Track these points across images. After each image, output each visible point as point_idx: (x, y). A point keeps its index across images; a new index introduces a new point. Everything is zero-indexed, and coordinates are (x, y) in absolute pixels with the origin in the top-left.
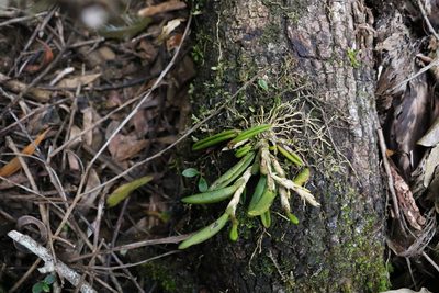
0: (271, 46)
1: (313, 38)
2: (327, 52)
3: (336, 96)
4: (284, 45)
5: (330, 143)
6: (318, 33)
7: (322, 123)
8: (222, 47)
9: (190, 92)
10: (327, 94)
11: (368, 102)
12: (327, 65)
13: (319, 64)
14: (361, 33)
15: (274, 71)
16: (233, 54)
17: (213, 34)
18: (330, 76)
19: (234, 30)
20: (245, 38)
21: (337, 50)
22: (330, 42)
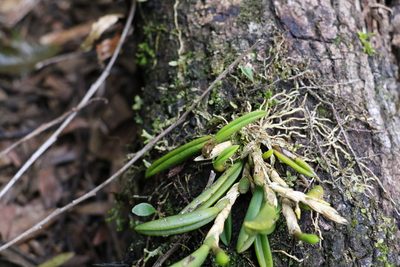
0: (252, 26)
1: (310, 15)
2: (330, 31)
3: (349, 90)
4: (271, 24)
5: (348, 151)
6: (316, 8)
7: (333, 124)
8: (183, 35)
9: (136, 107)
10: (336, 87)
11: (393, 104)
12: (332, 47)
13: (321, 47)
14: (371, 16)
15: (260, 58)
16: (200, 42)
17: (170, 22)
18: (338, 63)
19: (199, 11)
20: (216, 19)
21: (344, 30)
22: (334, 19)
